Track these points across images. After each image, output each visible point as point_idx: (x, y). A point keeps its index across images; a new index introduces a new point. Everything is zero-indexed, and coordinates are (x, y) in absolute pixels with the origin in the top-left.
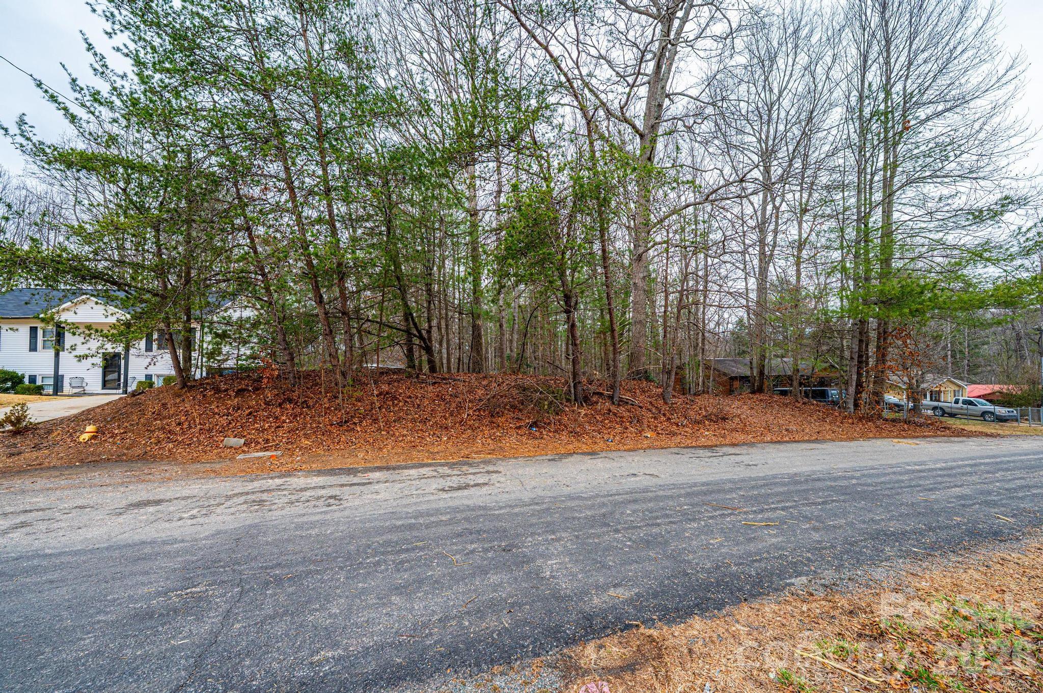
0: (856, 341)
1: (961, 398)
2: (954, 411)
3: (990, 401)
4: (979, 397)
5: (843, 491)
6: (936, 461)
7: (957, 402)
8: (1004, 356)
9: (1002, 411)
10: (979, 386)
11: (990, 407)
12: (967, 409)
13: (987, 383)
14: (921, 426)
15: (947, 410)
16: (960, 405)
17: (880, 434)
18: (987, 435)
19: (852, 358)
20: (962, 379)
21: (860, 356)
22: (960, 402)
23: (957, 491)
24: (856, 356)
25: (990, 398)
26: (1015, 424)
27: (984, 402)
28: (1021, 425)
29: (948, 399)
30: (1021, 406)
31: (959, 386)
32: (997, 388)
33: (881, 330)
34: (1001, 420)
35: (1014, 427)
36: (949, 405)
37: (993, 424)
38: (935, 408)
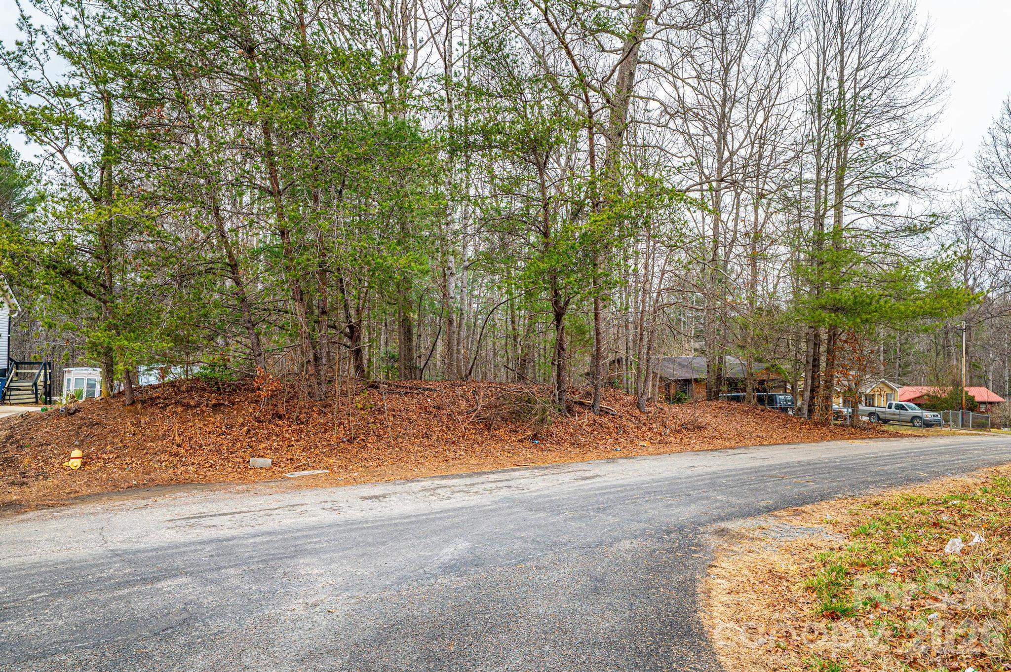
0: (811, 345)
1: (894, 403)
2: (888, 417)
3: (918, 405)
4: (909, 401)
5: (835, 467)
6: (884, 452)
7: (890, 407)
8: (933, 353)
9: (928, 415)
10: (910, 388)
11: (918, 412)
12: (899, 414)
13: (916, 385)
14: (865, 430)
15: (882, 416)
16: (893, 409)
17: (834, 437)
18: (915, 436)
19: (807, 362)
20: (894, 381)
21: (814, 360)
22: (893, 406)
23: (899, 465)
24: (811, 361)
25: (918, 402)
26: (938, 429)
27: (914, 406)
28: (944, 429)
29: (881, 403)
30: (943, 409)
31: (892, 389)
32: (925, 390)
33: (832, 333)
34: (928, 425)
35: (938, 431)
36: (883, 410)
37: (921, 429)
38: (871, 414)
